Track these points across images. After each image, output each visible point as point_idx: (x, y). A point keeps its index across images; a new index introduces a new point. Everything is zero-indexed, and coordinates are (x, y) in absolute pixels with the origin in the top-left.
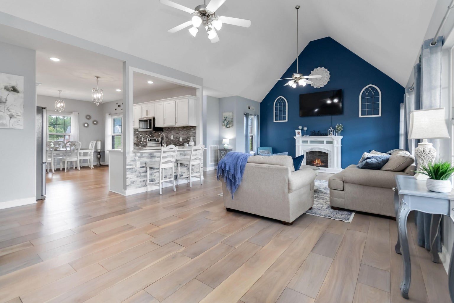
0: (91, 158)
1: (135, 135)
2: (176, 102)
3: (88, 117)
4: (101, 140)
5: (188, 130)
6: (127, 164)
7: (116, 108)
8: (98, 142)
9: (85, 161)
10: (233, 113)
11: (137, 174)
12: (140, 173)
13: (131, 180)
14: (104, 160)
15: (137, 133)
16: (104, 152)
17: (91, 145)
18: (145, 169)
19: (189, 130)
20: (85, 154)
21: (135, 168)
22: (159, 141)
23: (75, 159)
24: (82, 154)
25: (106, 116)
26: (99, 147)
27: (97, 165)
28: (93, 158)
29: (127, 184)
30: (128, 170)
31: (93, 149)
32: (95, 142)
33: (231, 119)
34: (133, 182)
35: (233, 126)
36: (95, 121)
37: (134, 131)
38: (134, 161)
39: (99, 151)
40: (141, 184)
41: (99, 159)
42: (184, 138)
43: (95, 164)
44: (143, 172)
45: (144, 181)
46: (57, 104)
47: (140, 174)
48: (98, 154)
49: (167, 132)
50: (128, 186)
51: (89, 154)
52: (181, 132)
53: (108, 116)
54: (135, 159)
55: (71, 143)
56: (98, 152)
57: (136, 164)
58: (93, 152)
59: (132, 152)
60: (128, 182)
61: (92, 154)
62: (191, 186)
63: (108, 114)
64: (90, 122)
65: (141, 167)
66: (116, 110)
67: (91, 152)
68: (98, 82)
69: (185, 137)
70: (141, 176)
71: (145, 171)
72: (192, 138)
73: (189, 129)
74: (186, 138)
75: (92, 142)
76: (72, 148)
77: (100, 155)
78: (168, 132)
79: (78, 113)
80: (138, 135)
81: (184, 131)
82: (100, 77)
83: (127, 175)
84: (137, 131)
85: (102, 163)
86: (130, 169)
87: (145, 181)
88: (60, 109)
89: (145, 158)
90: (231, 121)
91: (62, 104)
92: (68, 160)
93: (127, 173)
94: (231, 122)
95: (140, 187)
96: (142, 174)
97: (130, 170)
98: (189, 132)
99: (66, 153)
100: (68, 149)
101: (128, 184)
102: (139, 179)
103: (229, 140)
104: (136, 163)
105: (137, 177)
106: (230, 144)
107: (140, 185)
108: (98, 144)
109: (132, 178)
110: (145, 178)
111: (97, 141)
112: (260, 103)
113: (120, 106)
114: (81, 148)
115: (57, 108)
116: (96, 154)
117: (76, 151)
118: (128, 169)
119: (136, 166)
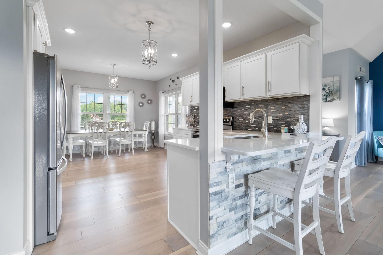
0: (145, 140)
1: (192, 114)
2: (266, 56)
3: (143, 96)
4: (155, 120)
5: (287, 104)
6: (211, 182)
7: (169, 85)
8: (152, 122)
9: (140, 143)
10: (340, 77)
11: (229, 203)
12: (234, 200)
13: (219, 220)
14: (158, 142)
15: (195, 112)
16: (158, 132)
17: (146, 125)
18: (243, 189)
19: (289, 103)
20: (140, 136)
21: (227, 190)
22: (229, 122)
23: (129, 142)
24: (137, 135)
25: (160, 94)
26: (153, 128)
27: (151, 146)
28: (147, 140)
29: (211, 233)
30: (214, 196)
31: (147, 130)
32: (149, 122)
33: (335, 88)
34: (222, 225)
35: (340, 98)
36: (150, 100)
37: (191, 109)
38: (224, 174)
39: (153, 131)
40: (237, 225)
41: (153, 140)
42: (277, 118)
43: (150, 145)
44: (241, 197)
45: (242, 216)
46: (111, 79)
47: (234, 203)
48: (152, 135)
49: (241, 108)
50: (213, 235)
51: (143, 135)
52: (269, 107)
53: (161, 94)
54: (226, 168)
55: (125, 124)
56: (152, 133)
57: (228, 181)
58: (147, 133)
59: (220, 152)
60: (213, 227)
61: (146, 136)
62: (343, 232)
63: (162, 92)
64: (144, 101)
65: (238, 186)
66: (169, 86)
67: (145, 134)
68: (150, 31)
69: (279, 115)
70: (236, 206)
71: (244, 194)
72: (302, 118)
73: (289, 101)
74: (283, 117)
75: (147, 123)
76: (127, 130)
77: (154, 136)
78: (243, 108)
79: (134, 92)
80: (196, 114)
81: (277, 106)
82: (152, 23)
83: (211, 209)
84: (194, 109)
85: (156, 145)
86: (216, 193)
87: (244, 217)
88: (114, 85)
89: (244, 164)
90: (335, 91)
91: (116, 80)
92: (122, 143)
93: (212, 204)
94: (337, 91)
95: (235, 234)
96: (239, 202)
97: (217, 197)
98: (289, 107)
99: (121, 135)
100: (122, 130)
101: (213, 233)
102: (233, 216)
103: (333, 120)
104: (228, 177)
105: (230, 210)
106: (335, 126)
107: (234, 230)
108: (152, 124)
109: (219, 215)
110: (243, 210)
111: (152, 120)
112: (370, 63)
113: (174, 81)
114: (135, 129)
115: (111, 84)
116: (151, 134)
117: (130, 133)
118: (212, 194)
119: (227, 185)
